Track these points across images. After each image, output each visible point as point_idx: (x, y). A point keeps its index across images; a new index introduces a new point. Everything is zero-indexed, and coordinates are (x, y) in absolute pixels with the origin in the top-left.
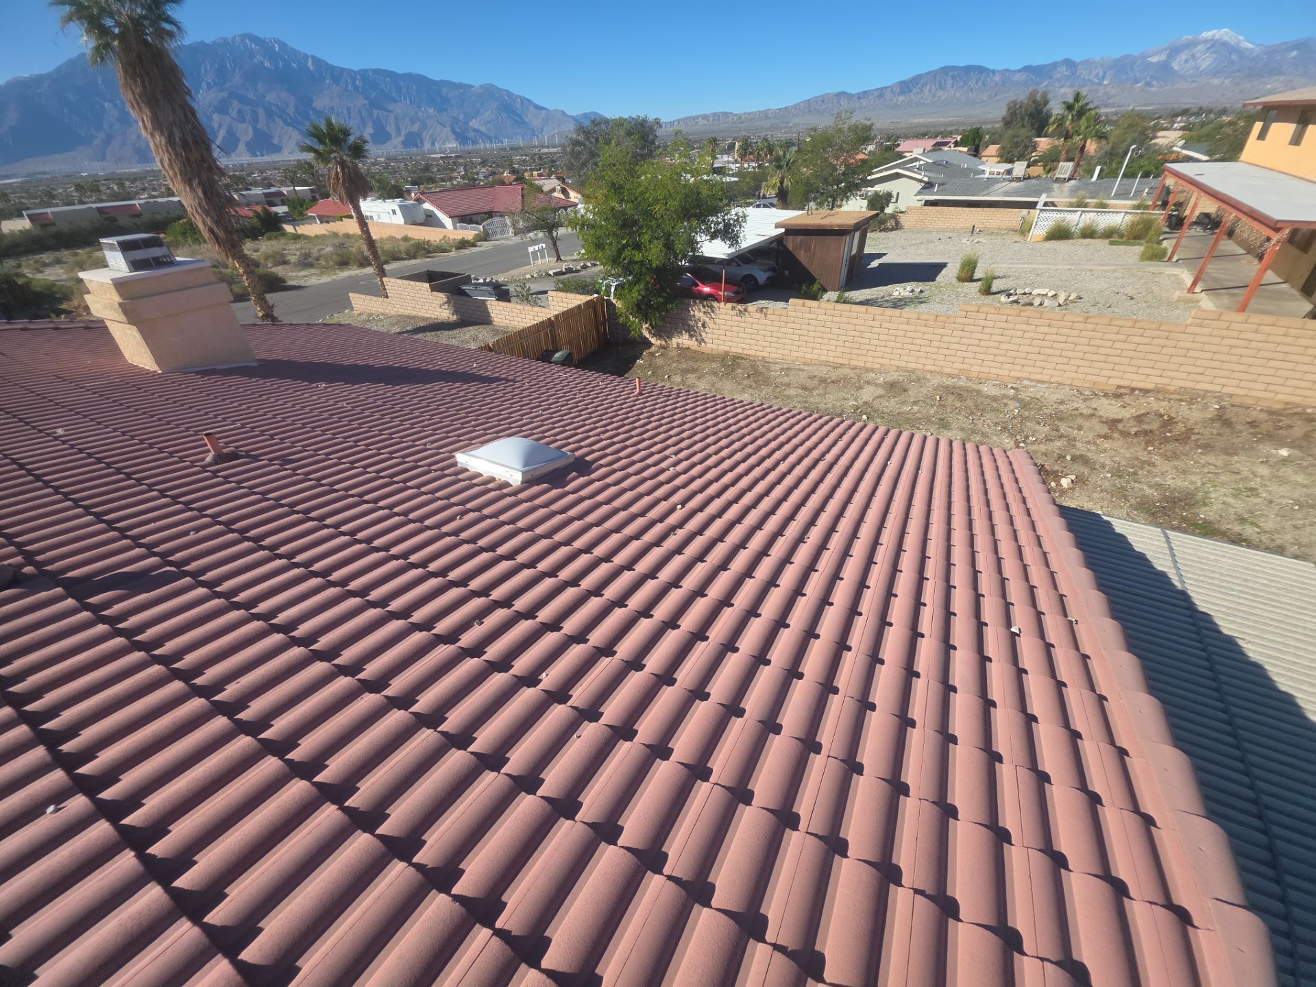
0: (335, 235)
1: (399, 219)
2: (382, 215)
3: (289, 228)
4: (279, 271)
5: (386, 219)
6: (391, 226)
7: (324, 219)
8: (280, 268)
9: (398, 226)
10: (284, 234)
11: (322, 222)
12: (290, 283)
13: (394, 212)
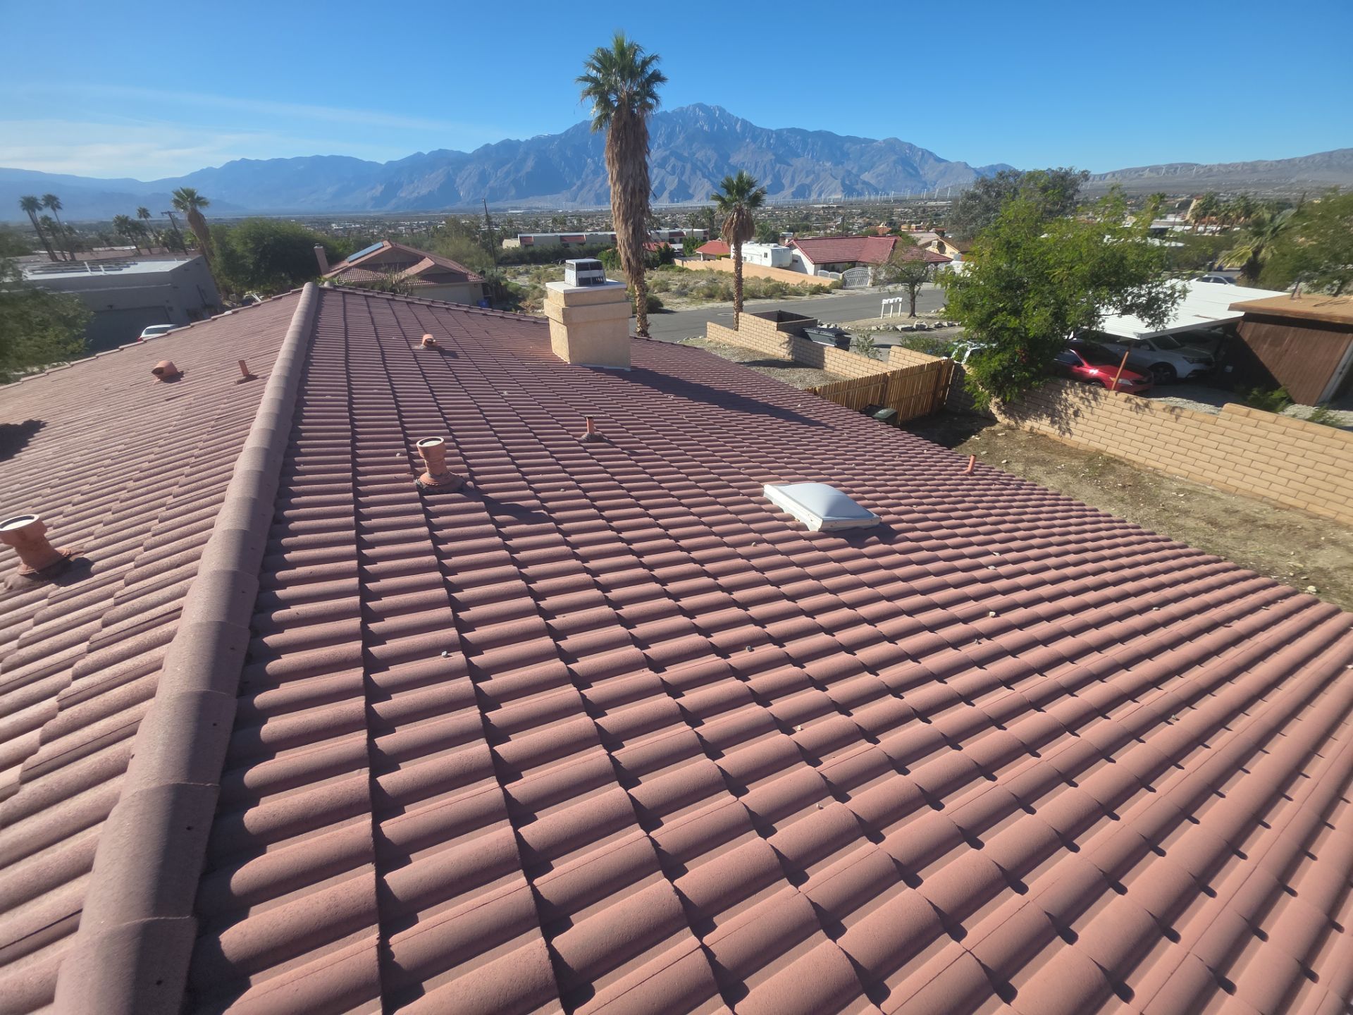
0: (711, 271)
1: (768, 262)
2: (755, 257)
3: (678, 262)
4: (661, 296)
5: (756, 261)
6: (759, 267)
7: (707, 257)
8: (662, 294)
9: (765, 268)
10: (673, 267)
11: (704, 260)
12: (666, 307)
13: (766, 255)
